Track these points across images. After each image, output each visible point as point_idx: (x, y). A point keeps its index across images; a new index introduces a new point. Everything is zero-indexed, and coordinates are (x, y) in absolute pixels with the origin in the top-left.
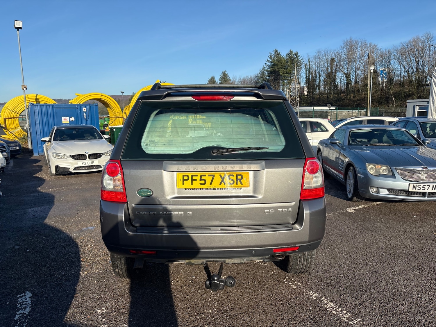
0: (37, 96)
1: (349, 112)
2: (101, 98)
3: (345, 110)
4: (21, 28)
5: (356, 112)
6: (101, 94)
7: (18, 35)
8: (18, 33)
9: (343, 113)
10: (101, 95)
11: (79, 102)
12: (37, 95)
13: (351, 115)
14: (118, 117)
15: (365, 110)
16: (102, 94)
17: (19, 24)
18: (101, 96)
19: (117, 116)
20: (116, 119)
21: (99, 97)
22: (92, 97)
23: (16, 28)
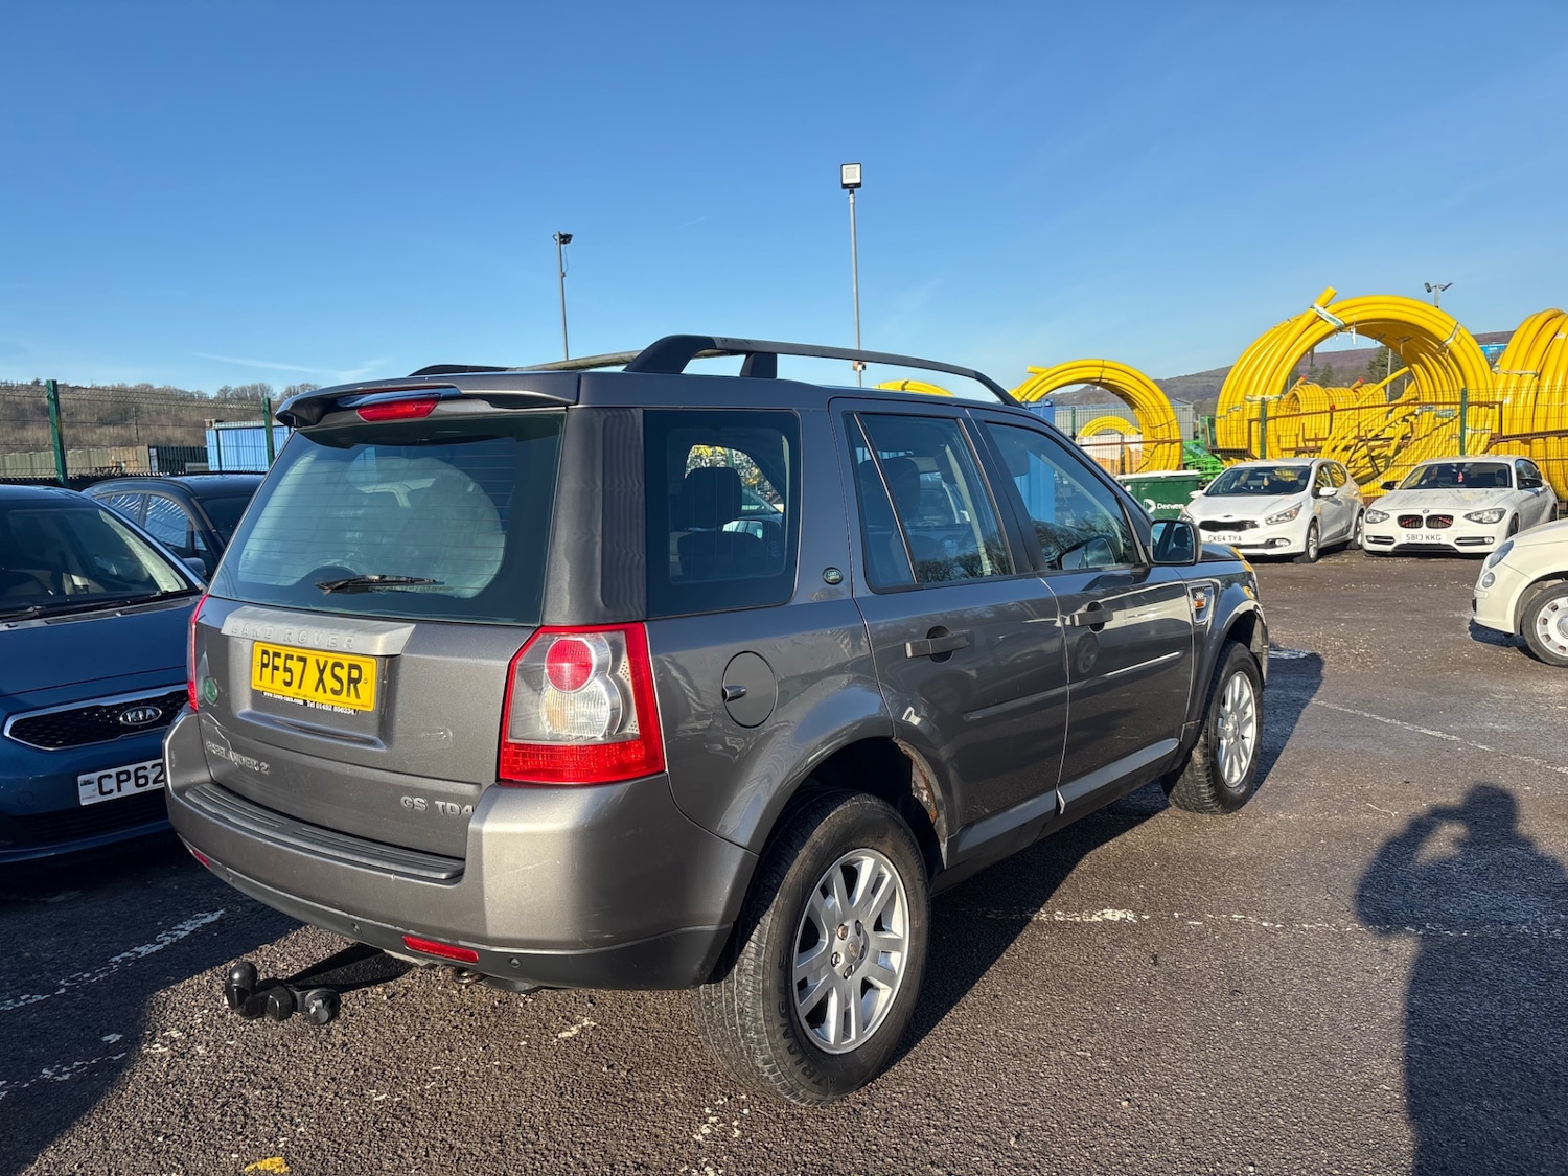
0: (906, 387)
2: (1101, 378)
4: (858, 185)
6: (1100, 363)
7: (852, 206)
8: (852, 201)
10: (1103, 366)
11: (1027, 397)
12: (907, 382)
14: (1164, 442)
16: (1106, 363)
17: (852, 175)
18: (1101, 369)
19: (1160, 437)
20: (1156, 447)
21: (1094, 374)
22: (1072, 374)
23: (845, 186)
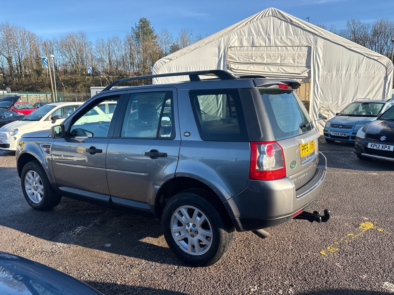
1: (37, 96)
3: (33, 94)
5: (43, 96)
9: (31, 97)
13: (39, 98)
15: (50, 95)
